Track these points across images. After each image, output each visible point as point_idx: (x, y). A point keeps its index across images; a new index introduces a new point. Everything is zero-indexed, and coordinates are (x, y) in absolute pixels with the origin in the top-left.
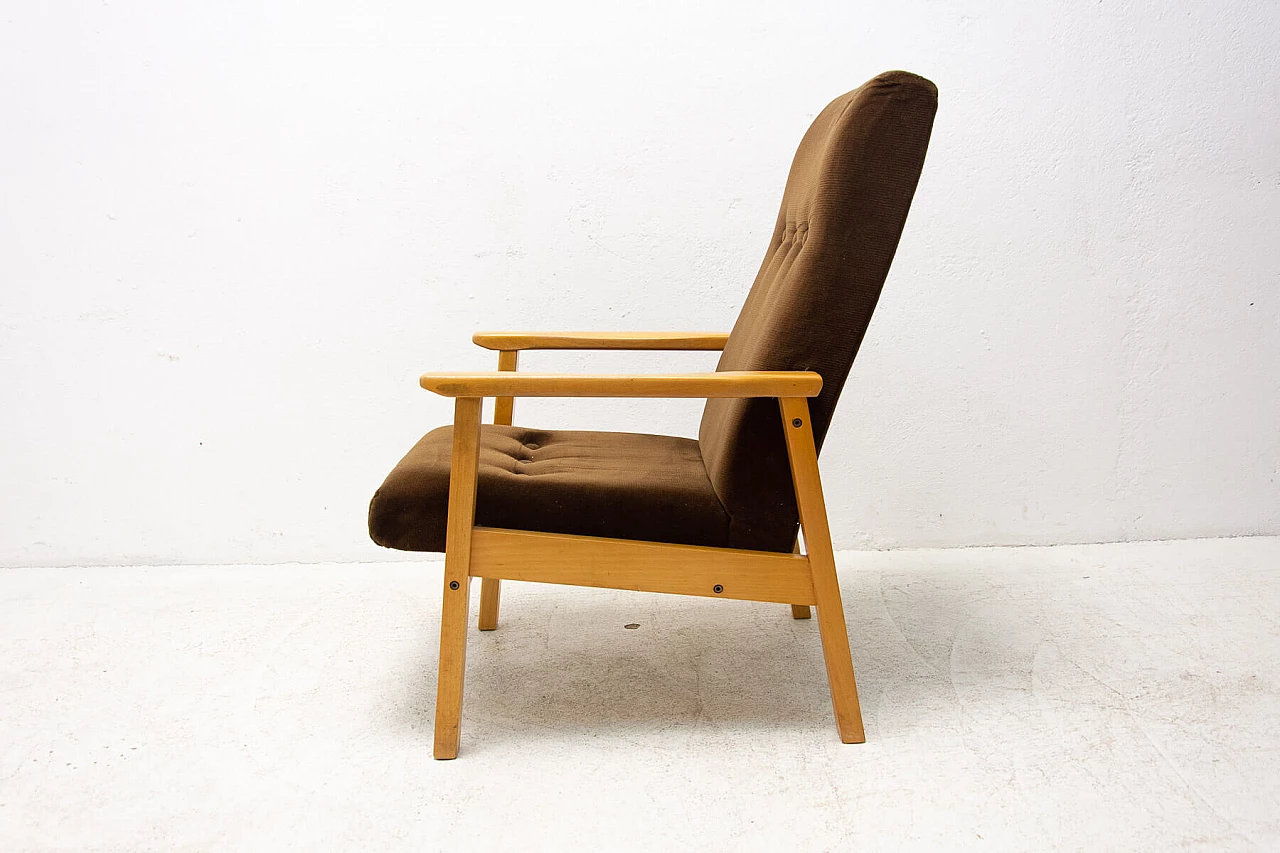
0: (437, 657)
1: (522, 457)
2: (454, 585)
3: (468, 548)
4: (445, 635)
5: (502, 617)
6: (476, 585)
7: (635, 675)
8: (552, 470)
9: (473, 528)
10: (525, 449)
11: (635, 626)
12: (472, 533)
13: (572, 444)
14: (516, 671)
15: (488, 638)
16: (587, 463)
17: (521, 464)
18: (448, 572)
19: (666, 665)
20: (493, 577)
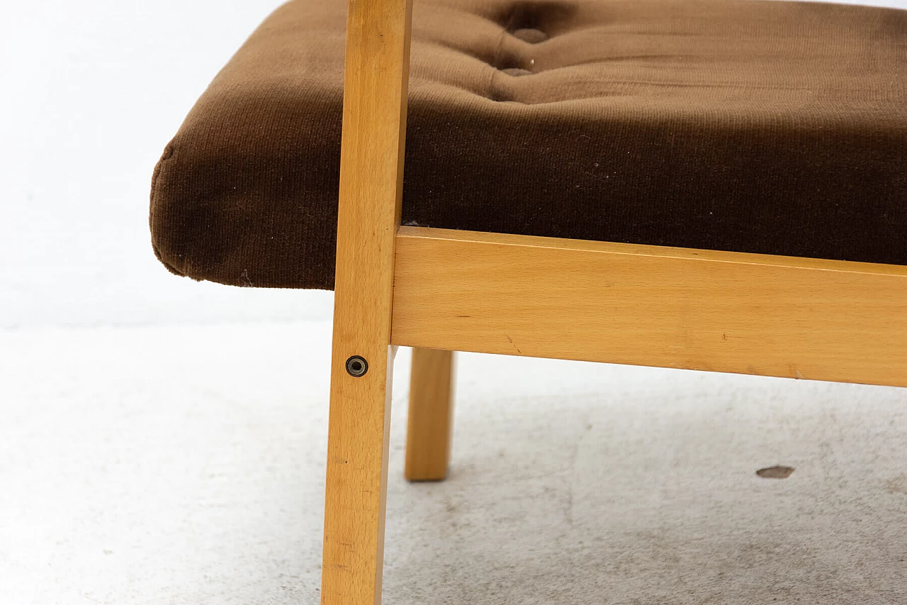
0: (320, 537)
1: (508, 62)
2: (356, 366)
3: (386, 278)
4: (335, 482)
5: (460, 451)
6: (402, 362)
7: (787, 584)
8: (581, 87)
9: (397, 231)
10: (515, 43)
11: (780, 471)
12: (396, 240)
13: (628, 27)
14: (497, 574)
15: (429, 498)
16: (666, 72)
17: (506, 79)
18: (341, 334)
19: (860, 564)
20: (443, 345)
